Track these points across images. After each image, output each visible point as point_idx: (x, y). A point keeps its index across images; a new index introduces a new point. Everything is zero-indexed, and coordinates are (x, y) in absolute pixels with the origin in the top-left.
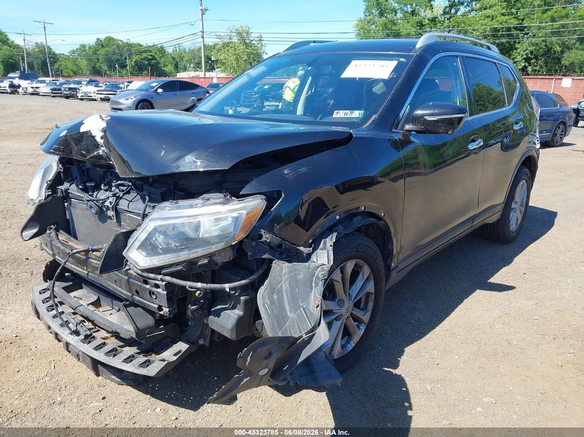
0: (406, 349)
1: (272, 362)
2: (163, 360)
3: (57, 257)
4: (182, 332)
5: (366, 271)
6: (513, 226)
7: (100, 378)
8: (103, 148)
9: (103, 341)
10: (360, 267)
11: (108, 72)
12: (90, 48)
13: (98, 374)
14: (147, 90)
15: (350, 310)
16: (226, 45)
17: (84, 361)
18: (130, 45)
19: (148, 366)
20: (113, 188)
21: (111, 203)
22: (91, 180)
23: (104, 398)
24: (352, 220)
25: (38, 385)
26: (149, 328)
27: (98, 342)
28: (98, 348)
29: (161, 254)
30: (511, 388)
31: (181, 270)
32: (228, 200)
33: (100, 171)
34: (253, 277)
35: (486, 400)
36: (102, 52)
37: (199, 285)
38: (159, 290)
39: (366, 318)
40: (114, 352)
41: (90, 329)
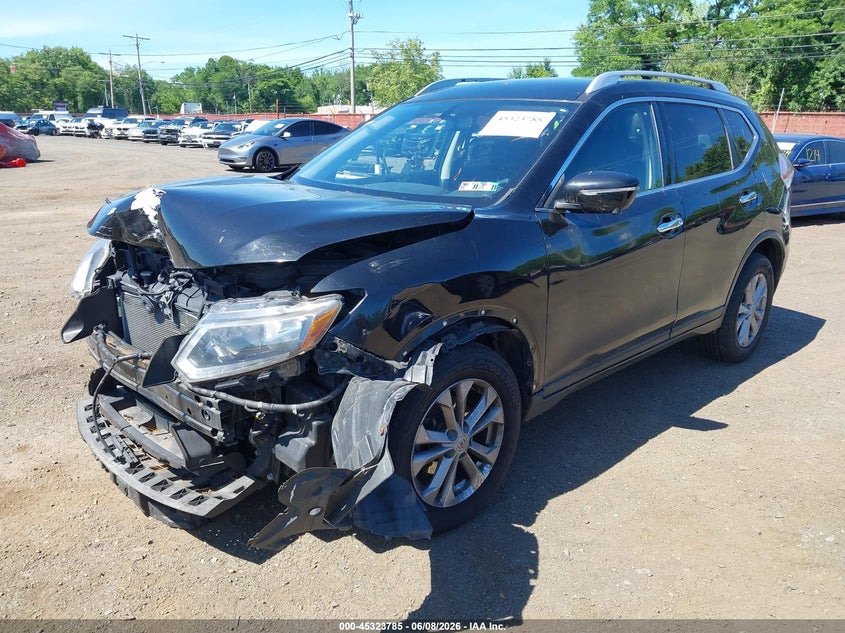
0: (550, 501)
1: (324, 499)
2: (220, 498)
3: (104, 364)
4: (248, 463)
5: (491, 395)
6: (744, 339)
7: (150, 518)
8: (158, 231)
9: (152, 471)
10: (483, 389)
11: (223, 107)
12: (199, 73)
13: (147, 514)
14: (269, 134)
15: (466, 446)
16: (386, 67)
17: (132, 497)
18: (253, 68)
19: (200, 503)
20: (171, 281)
21: (167, 299)
22: (146, 269)
23: (151, 542)
24: (469, 328)
25: (74, 523)
26: (204, 456)
27: (146, 471)
28: (144, 480)
29: (220, 364)
30: (679, 558)
31: (238, 386)
32: (296, 299)
33: (157, 258)
34: (328, 397)
35: (639, 571)
36: (216, 78)
37: (260, 404)
38: (213, 409)
39: (492, 456)
40: (162, 485)
41: (138, 457)
